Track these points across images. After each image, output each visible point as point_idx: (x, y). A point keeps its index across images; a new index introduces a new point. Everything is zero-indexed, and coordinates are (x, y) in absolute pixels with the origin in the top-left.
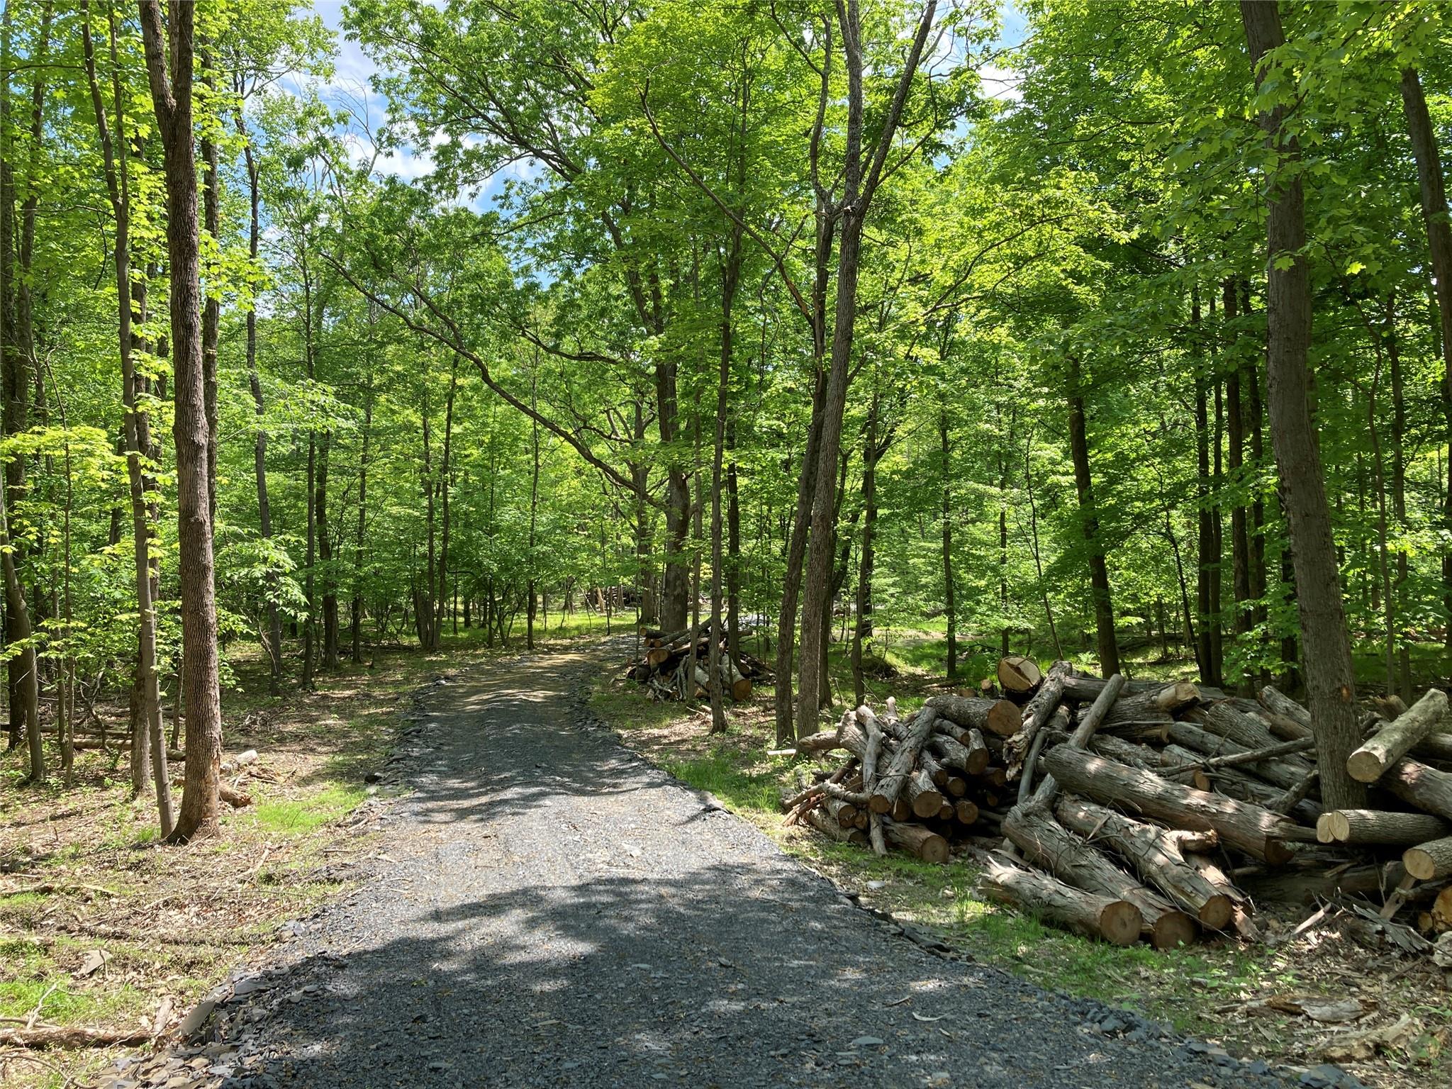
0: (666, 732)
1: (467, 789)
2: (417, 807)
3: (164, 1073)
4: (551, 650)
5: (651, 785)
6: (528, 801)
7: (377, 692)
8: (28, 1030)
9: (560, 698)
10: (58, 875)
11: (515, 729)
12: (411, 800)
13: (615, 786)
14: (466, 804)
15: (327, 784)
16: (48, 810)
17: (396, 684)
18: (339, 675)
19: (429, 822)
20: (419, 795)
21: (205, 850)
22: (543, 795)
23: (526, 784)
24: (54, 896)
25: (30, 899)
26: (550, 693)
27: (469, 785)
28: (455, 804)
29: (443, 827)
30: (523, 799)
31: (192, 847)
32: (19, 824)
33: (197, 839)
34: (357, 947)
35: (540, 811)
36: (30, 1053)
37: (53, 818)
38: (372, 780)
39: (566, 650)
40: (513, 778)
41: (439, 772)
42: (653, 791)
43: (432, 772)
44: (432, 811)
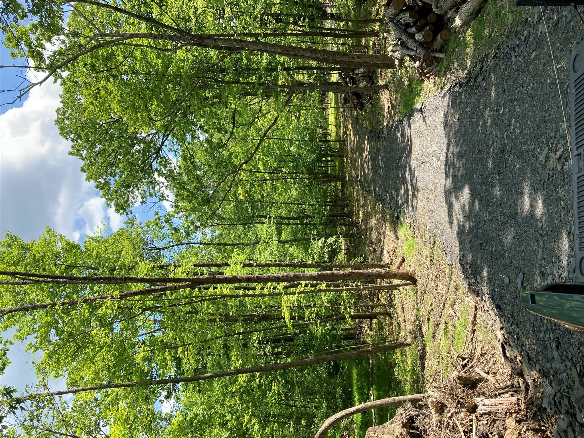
0: (386, 107)
1: (405, 190)
2: (410, 209)
3: (485, 306)
4: (345, 133)
5: (409, 126)
6: (411, 173)
7: (362, 202)
8: (470, 334)
9: (368, 140)
10: (423, 315)
11: (381, 163)
12: (408, 210)
13: (408, 139)
14: (410, 193)
15: (398, 232)
16: (400, 313)
17: (358, 194)
18: (353, 213)
19: (416, 207)
20: (406, 206)
21: (419, 275)
22: (410, 167)
23: (405, 170)
24: (430, 318)
25: (430, 324)
26: (366, 142)
27: (403, 188)
28: (410, 196)
29: (418, 204)
30: (411, 174)
31: (418, 278)
32: (405, 321)
33: (416, 276)
34: (457, 248)
35: (416, 171)
36: (476, 334)
37: (404, 312)
38: (398, 218)
39: (346, 127)
40: (402, 174)
41: (397, 196)
42: (412, 127)
43: (397, 198)
44: (412, 205)
